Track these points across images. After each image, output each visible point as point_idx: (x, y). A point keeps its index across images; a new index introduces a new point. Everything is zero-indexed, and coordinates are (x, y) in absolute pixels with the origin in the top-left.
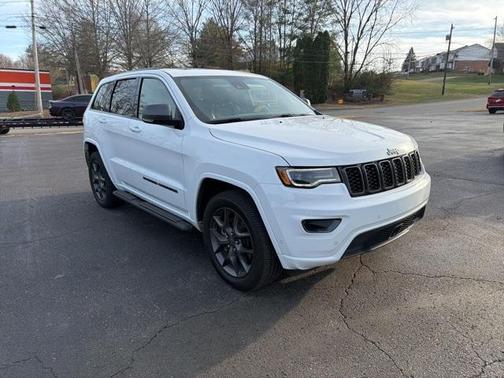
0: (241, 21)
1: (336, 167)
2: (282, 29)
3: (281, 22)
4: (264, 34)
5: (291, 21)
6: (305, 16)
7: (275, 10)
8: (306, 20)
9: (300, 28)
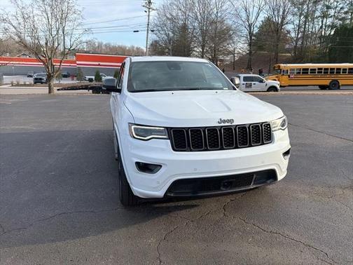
0: (289, 17)
1: (167, 128)
2: (325, 21)
3: (325, 16)
4: (307, 26)
5: (332, 14)
6: (346, 10)
7: (319, 7)
8: (346, 13)
9: (340, 20)
